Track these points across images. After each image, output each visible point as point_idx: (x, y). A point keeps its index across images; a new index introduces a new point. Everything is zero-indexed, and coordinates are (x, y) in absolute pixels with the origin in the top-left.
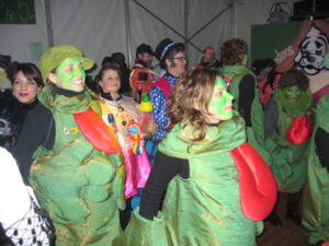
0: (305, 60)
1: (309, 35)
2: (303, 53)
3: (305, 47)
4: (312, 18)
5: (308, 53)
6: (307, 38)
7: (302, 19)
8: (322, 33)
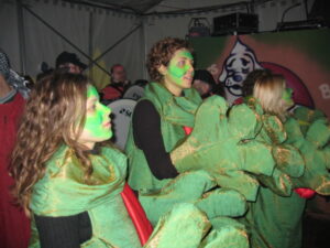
0: (231, 79)
1: (233, 52)
2: (228, 71)
3: (230, 65)
4: (235, 34)
5: (234, 72)
6: (231, 55)
7: (225, 35)
8: (249, 49)
